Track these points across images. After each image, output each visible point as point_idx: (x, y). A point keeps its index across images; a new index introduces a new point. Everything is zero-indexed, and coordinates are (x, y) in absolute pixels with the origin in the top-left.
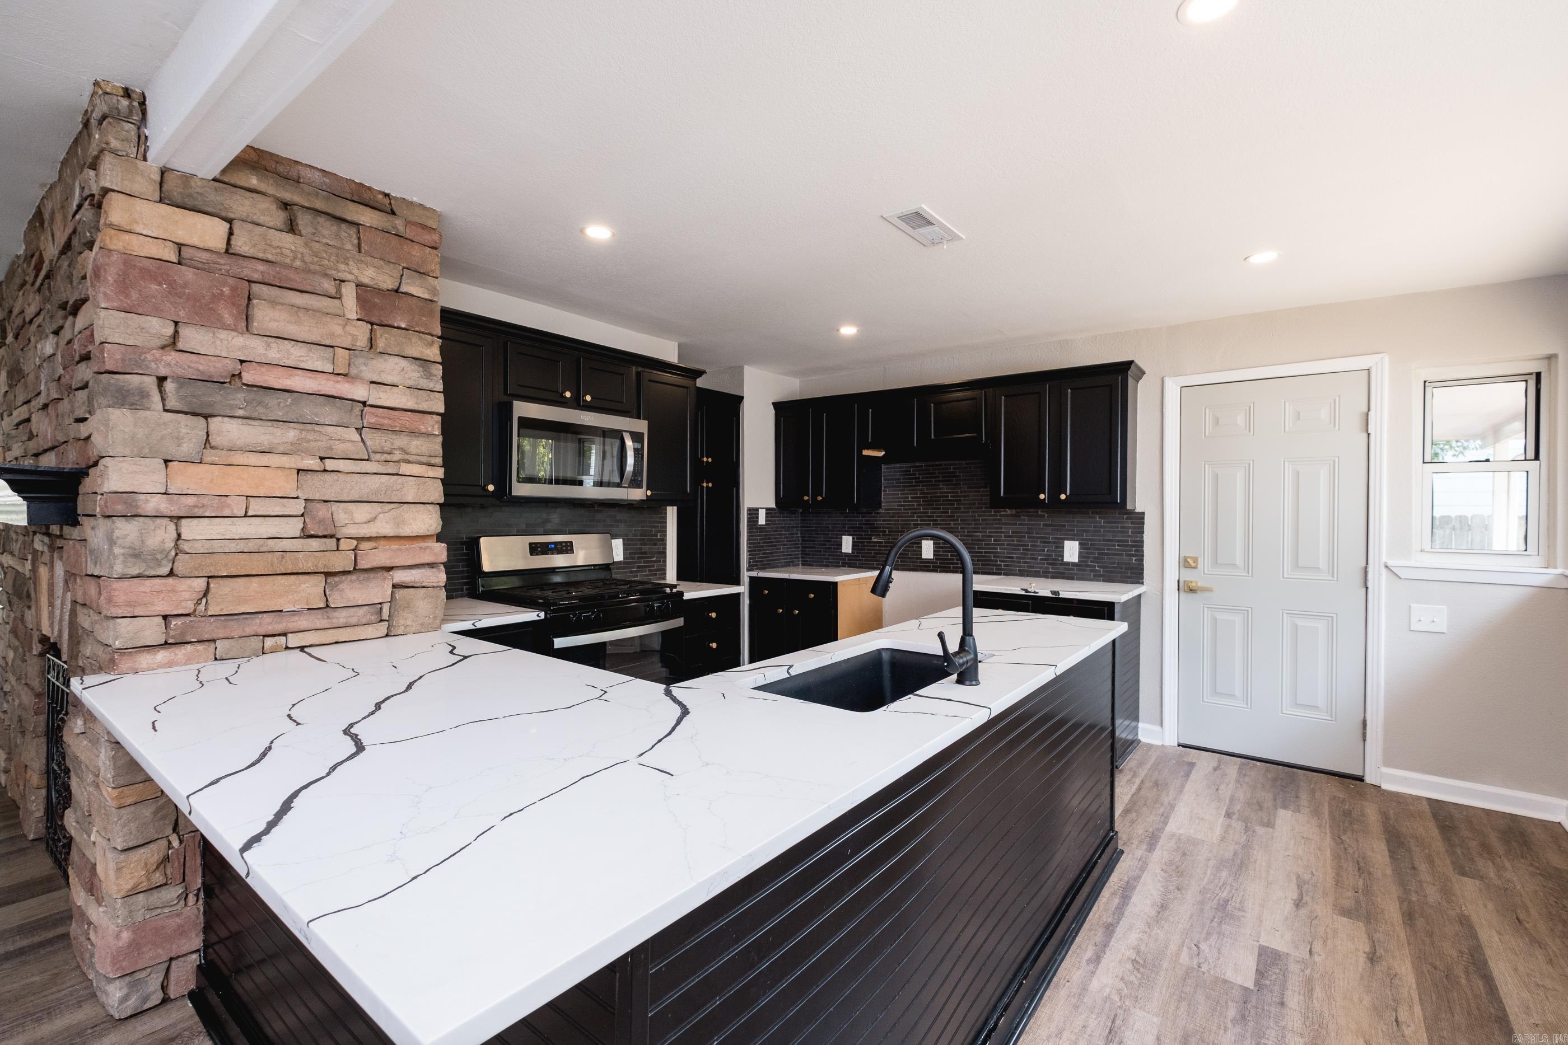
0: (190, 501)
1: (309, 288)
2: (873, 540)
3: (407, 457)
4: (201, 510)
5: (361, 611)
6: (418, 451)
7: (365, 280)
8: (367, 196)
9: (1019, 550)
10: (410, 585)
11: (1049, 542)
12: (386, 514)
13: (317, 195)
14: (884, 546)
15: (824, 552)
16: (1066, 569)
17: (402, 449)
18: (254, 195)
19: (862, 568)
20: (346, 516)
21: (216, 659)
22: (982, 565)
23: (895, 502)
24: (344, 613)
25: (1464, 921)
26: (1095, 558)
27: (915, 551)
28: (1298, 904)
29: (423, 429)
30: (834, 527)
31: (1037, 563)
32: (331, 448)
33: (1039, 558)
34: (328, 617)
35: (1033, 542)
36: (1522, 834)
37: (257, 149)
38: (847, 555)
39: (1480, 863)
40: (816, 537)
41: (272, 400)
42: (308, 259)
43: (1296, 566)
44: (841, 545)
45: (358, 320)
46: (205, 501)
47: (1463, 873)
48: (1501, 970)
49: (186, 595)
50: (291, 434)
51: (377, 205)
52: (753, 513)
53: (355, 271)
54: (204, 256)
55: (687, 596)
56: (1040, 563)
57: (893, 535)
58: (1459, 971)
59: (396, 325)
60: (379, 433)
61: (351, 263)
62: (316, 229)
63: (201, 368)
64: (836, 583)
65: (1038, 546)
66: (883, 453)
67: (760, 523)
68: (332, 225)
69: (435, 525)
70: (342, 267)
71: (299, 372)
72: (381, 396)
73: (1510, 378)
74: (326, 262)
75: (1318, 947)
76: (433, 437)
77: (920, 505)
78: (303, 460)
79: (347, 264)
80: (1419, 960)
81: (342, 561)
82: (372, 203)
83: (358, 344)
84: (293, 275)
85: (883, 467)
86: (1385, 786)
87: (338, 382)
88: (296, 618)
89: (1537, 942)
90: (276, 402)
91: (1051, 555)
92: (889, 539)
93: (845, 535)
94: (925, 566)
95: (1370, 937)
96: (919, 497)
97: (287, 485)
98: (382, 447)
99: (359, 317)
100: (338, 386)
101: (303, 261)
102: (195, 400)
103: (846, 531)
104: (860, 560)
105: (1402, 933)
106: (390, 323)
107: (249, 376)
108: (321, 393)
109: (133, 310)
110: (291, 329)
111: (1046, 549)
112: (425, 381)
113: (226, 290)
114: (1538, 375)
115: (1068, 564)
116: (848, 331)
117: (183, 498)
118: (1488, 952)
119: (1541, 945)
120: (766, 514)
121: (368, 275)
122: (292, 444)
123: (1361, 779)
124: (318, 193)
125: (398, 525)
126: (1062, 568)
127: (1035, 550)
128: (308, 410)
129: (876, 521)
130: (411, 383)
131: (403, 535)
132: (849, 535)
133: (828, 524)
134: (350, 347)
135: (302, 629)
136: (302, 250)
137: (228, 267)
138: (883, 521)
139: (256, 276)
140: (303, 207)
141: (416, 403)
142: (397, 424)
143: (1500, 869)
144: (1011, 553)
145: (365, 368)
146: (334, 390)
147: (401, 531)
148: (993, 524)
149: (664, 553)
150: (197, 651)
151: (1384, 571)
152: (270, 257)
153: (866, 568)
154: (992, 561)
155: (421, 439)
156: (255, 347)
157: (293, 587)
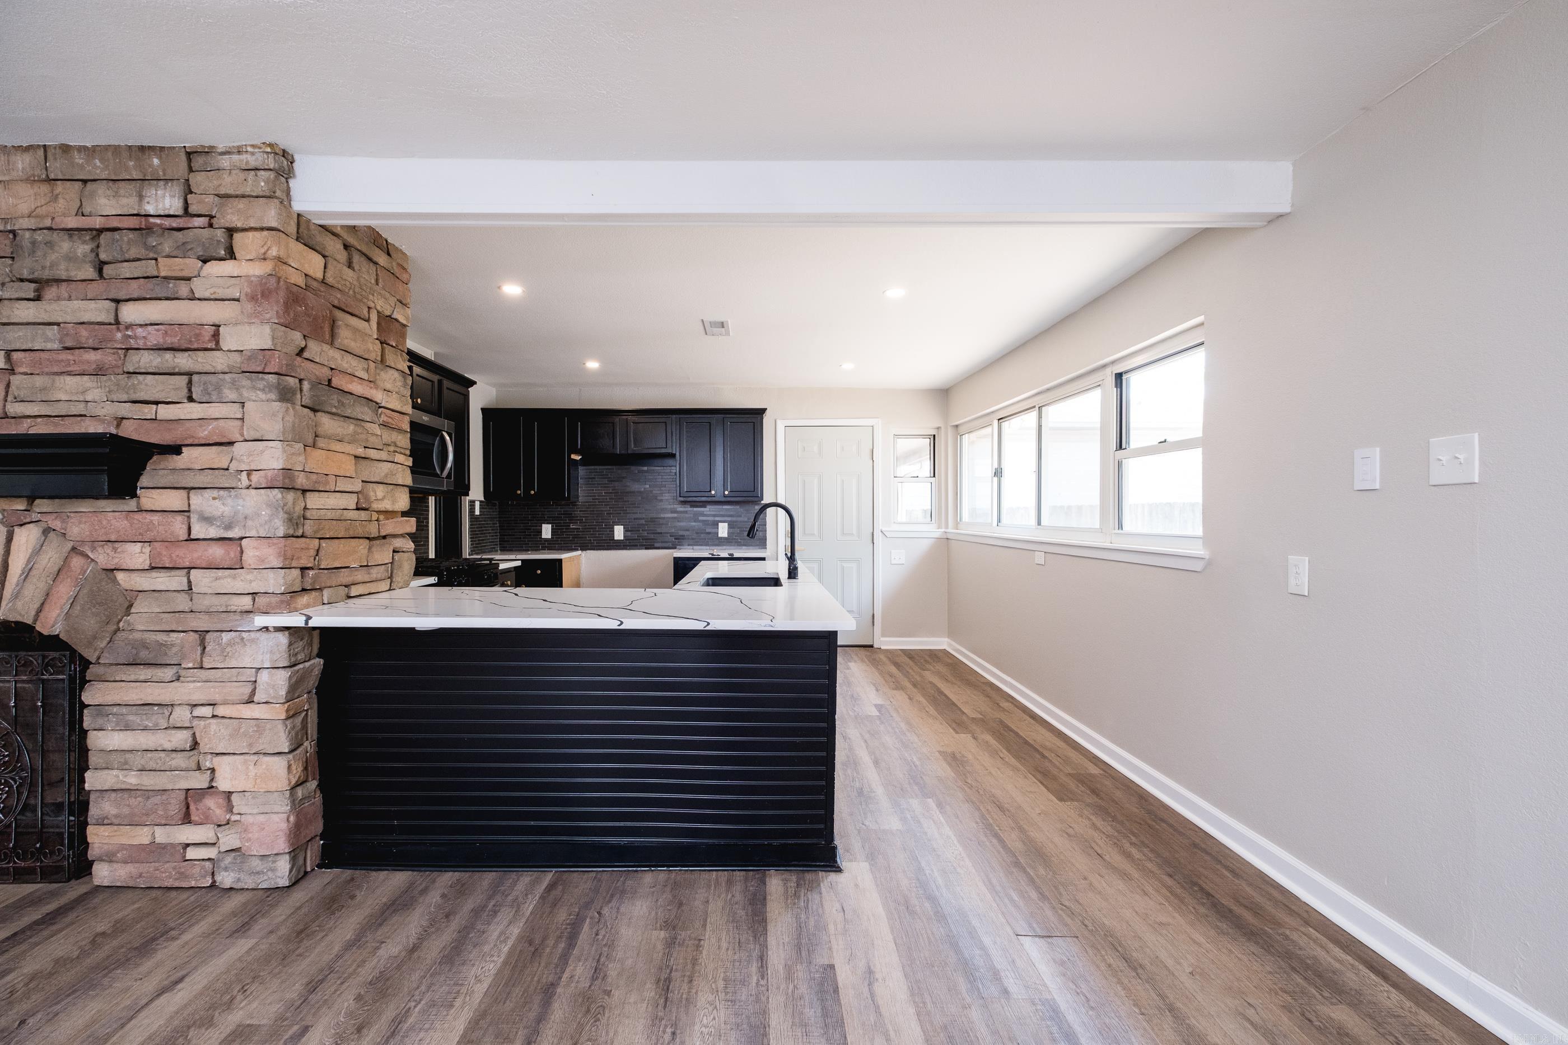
0: (310, 478)
1: (356, 313)
2: (571, 527)
3: (397, 449)
5: (379, 569)
6: (401, 445)
7: (381, 309)
8: (381, 242)
10: (399, 550)
11: (709, 524)
12: (389, 494)
14: (581, 532)
15: (524, 538)
16: (720, 542)
17: (396, 442)
18: (334, 237)
19: (561, 550)
20: (374, 494)
21: (324, 604)
23: (591, 496)
24: (374, 571)
25: (931, 683)
26: (738, 533)
27: (608, 534)
28: (877, 690)
29: (403, 427)
30: (533, 517)
31: (701, 539)
32: (369, 440)
34: (367, 574)
35: (698, 524)
36: (935, 655)
38: (546, 540)
39: (927, 666)
40: (516, 526)
41: (343, 400)
42: (357, 289)
43: (843, 534)
44: (541, 532)
45: (377, 339)
46: (318, 478)
47: (924, 670)
48: (947, 692)
49: (310, 552)
50: (350, 428)
52: (472, 504)
53: (377, 301)
54: (315, 284)
55: (502, 566)
56: (703, 539)
57: (589, 522)
58: (936, 695)
60: (387, 430)
61: (375, 295)
62: (361, 266)
63: (316, 373)
64: (561, 560)
65: (701, 527)
66: (580, 457)
67: (476, 515)
68: (367, 264)
69: (409, 504)
70: (371, 297)
71: (355, 379)
72: (387, 400)
73: (924, 436)
74: (364, 293)
75: (892, 700)
76: (407, 433)
77: (613, 499)
78: (357, 448)
79: (373, 295)
80: (924, 696)
81: (373, 530)
82: (382, 247)
83: (377, 358)
84: (349, 302)
85: (580, 468)
86: (882, 648)
87: (370, 388)
88: (354, 573)
89: (953, 683)
90: (346, 402)
91: (710, 533)
92: (586, 526)
93: (545, 523)
94: (617, 546)
95: (907, 694)
96: (611, 493)
97: (352, 468)
98: (389, 441)
99: (377, 336)
100: (370, 391)
101: (354, 291)
102: (313, 398)
103: (546, 520)
104: (558, 544)
105: (915, 690)
106: (390, 343)
107: (335, 381)
108: (364, 396)
109: (289, 325)
110: (351, 346)
111: (707, 529)
112: (404, 390)
114: (934, 436)
115: (721, 538)
116: (592, 365)
117: (308, 475)
118: (942, 689)
119: (955, 684)
120: (479, 505)
121: (380, 304)
122: (353, 436)
123: (872, 646)
125: (394, 503)
126: (717, 541)
128: (359, 410)
129: (574, 511)
130: (397, 390)
131: (395, 511)
132: (547, 523)
133: (527, 514)
134: (374, 361)
135: (359, 582)
136: (355, 283)
137: (325, 294)
138: (580, 511)
139: (335, 302)
140: (356, 249)
141: (401, 406)
142: (394, 423)
143: (934, 666)
145: (380, 378)
146: (368, 394)
147: (394, 507)
149: (428, 538)
151: (880, 533)
152: (341, 287)
153: (564, 550)
155: (402, 435)
156: (337, 358)
157: (352, 548)
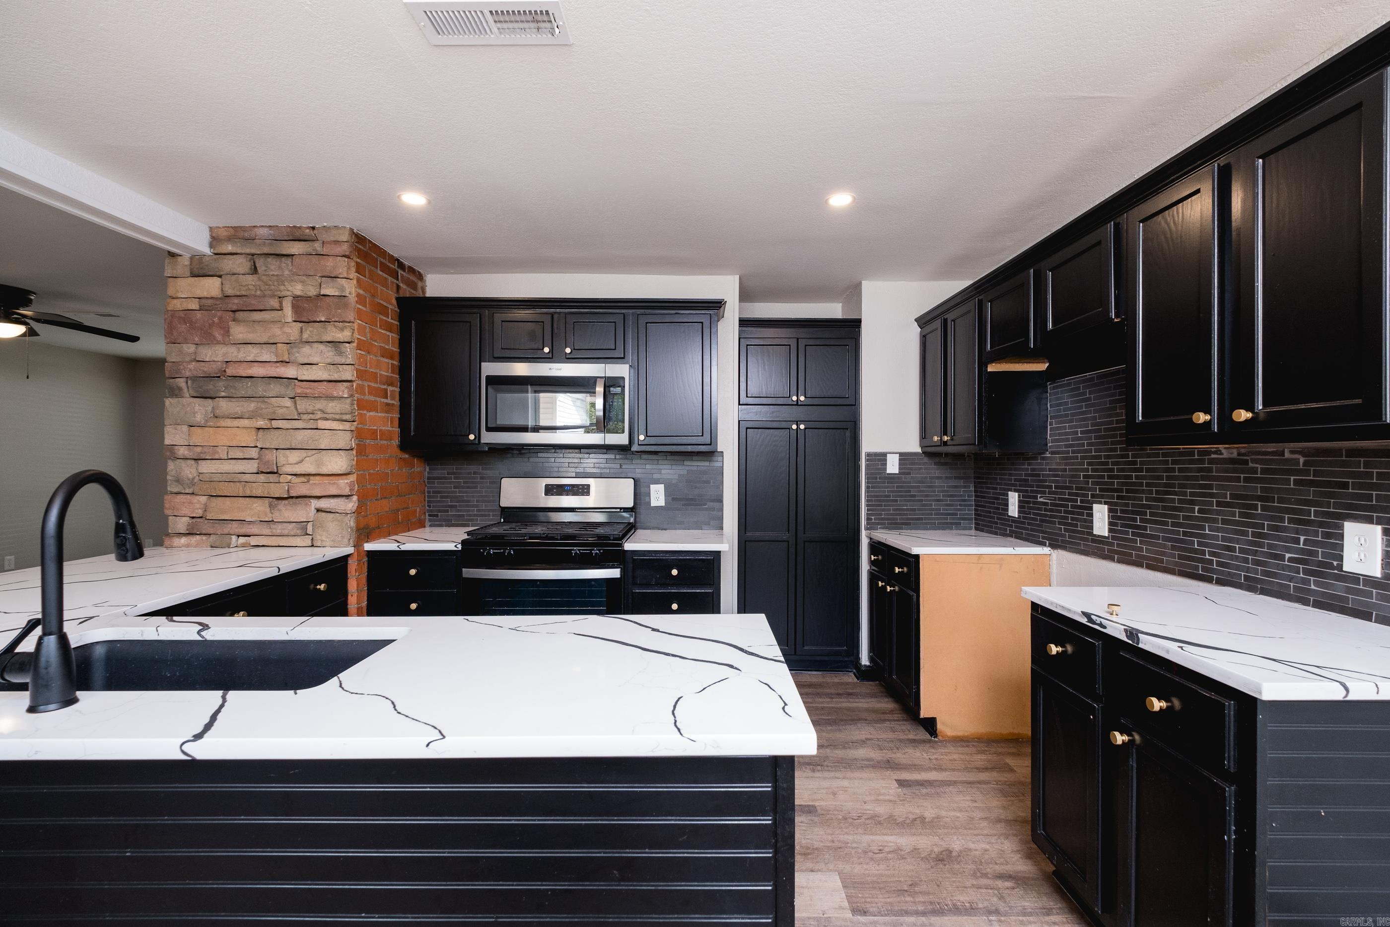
0: (199, 449)
1: (262, 308)
2: (1039, 500)
3: (325, 416)
4: (204, 455)
5: (291, 526)
6: (334, 411)
7: (298, 293)
8: (298, 234)
9: (1245, 534)
10: (328, 510)
11: (1309, 523)
12: (311, 458)
13: (264, 244)
14: (1050, 511)
15: (994, 513)
16: (1349, 590)
17: (320, 410)
18: (235, 256)
19: (1025, 539)
20: (284, 459)
22: (1180, 557)
23: (1062, 441)
24: (280, 526)
27: (1085, 521)
29: (335, 394)
30: (1005, 479)
31: (1284, 568)
32: (274, 413)
33: (1288, 555)
34: (270, 528)
35: (1272, 518)
37: (234, 227)
38: (1010, 518)
40: (986, 493)
41: (239, 384)
42: (263, 288)
44: (1007, 505)
45: (295, 321)
46: (206, 449)
49: (198, 506)
50: (252, 405)
51: (307, 238)
52: (879, 459)
53: (290, 288)
54: (210, 302)
56: (1290, 568)
59: (318, 320)
60: (306, 400)
61: (286, 283)
62: (267, 267)
63: (205, 369)
64: (918, 556)
65: (1285, 529)
66: (1047, 365)
67: (888, 471)
68: (276, 261)
69: (346, 466)
70: (282, 288)
71: (255, 364)
72: (305, 373)
74: (273, 287)
76: (344, 399)
77: (1091, 444)
78: (257, 422)
79: (284, 285)
81: (278, 491)
82: (302, 238)
83: (291, 339)
84: (253, 302)
85: (1047, 387)
87: (277, 367)
88: (251, 526)
90: (241, 385)
91: (1314, 554)
93: (1011, 491)
94: (1097, 548)
96: (1091, 432)
97: (248, 438)
98: (306, 410)
99: (293, 319)
100: (278, 370)
101: (261, 290)
102: (200, 390)
103: (1012, 486)
104: (1026, 528)
106: (315, 319)
107: (230, 371)
108: (268, 376)
109: (176, 342)
110: (251, 337)
111: (1302, 538)
112: (338, 357)
113: (216, 320)
115: (1354, 578)
117: (195, 448)
120: (900, 460)
121: (298, 289)
122: (252, 411)
124: (265, 242)
125: (318, 466)
126: (1339, 589)
127: (1279, 539)
128: (260, 389)
129: (1042, 470)
130: (329, 361)
131: (322, 473)
132: (1015, 491)
133: (996, 474)
134: (288, 342)
135: (255, 534)
136: (258, 283)
137: (221, 306)
138: (1049, 469)
139: (235, 308)
140: (258, 254)
141: (329, 375)
142: (316, 392)
144: (1230, 540)
145: (298, 355)
146: (275, 373)
147: (321, 470)
148: (1196, 478)
150: (202, 540)
152: (244, 293)
153: (1030, 541)
154: (1196, 551)
155: (335, 401)
156: (233, 353)
157: (249, 506)
